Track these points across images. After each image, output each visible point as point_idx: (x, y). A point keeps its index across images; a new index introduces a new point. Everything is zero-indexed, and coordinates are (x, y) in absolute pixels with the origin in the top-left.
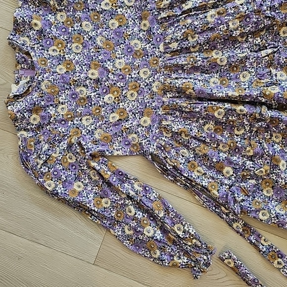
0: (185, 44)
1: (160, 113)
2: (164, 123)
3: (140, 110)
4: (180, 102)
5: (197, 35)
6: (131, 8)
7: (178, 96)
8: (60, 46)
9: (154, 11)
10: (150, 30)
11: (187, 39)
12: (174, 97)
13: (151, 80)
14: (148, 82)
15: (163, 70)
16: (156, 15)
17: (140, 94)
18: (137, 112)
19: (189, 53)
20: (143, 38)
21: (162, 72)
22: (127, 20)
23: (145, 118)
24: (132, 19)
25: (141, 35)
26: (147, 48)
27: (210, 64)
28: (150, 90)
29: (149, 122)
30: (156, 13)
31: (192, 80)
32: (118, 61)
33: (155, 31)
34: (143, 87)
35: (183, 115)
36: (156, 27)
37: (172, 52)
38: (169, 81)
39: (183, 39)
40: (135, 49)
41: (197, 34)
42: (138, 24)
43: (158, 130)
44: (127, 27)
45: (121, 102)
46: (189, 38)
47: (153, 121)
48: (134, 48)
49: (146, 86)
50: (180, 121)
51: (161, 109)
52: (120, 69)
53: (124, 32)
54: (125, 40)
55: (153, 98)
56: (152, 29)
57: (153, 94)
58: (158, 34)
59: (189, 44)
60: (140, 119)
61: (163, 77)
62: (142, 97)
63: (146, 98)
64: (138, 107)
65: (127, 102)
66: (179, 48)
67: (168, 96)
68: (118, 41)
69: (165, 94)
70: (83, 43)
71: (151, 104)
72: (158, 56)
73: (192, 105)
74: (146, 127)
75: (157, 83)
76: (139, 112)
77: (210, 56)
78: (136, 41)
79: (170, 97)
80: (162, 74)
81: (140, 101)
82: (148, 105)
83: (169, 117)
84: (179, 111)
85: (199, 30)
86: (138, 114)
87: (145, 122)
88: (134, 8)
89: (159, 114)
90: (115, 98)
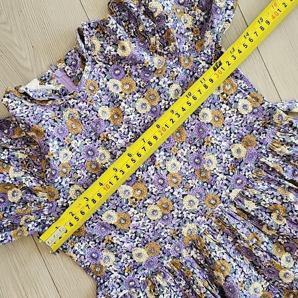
0: (263, 216)
1: (165, 262)
2: (159, 278)
3: (146, 237)
4: (198, 275)
5: (285, 220)
6: (240, 116)
7: (202, 264)
8: (127, 87)
9: (264, 147)
10: (240, 163)
11: (270, 213)
12: (197, 261)
13: (189, 217)
14: (185, 216)
15: (214, 219)
16: (262, 153)
17: (163, 220)
18: (142, 236)
19: (258, 228)
20: (224, 162)
21: (210, 220)
22: (224, 125)
23: (143, 251)
24: (230, 129)
25: (224, 156)
26: (218, 178)
27: (269, 266)
28: (179, 226)
29: (143, 260)
30: (264, 151)
31: (234, 264)
32: (174, 160)
33: (244, 169)
34: (175, 216)
35: (187, 291)
36: (249, 165)
37: (241, 210)
38: (209, 238)
39: (266, 208)
40: (205, 166)
41: (287, 219)
42: (232, 141)
43: (145, 278)
44: (217, 133)
45: (135, 208)
46: (274, 215)
47: (149, 263)
48: (204, 163)
49: (178, 218)
50: (178, 293)
51: (170, 260)
52: (168, 172)
53: (209, 135)
54: (203, 145)
55: (173, 238)
56: (242, 164)
57: (178, 234)
58: (245, 175)
59: (268, 221)
60: (137, 246)
61: (207, 227)
62: (163, 226)
63: (166, 230)
64: (148, 232)
65: (142, 214)
66: (253, 213)
67: (193, 253)
68: (194, 139)
69: (191, 247)
70: (155, 107)
71: (166, 243)
72: (222, 199)
73: (208, 292)
74: (134, 261)
75: (193, 226)
76: (144, 237)
77: (278, 257)
78: (213, 158)
79: (192, 257)
80: (208, 223)
81: (156, 228)
82: (161, 240)
83: (171, 278)
84: (188, 283)
85: (293, 219)
86: (140, 240)
87: (139, 255)
88: (242, 119)
89: (163, 263)
90: (132, 198)
